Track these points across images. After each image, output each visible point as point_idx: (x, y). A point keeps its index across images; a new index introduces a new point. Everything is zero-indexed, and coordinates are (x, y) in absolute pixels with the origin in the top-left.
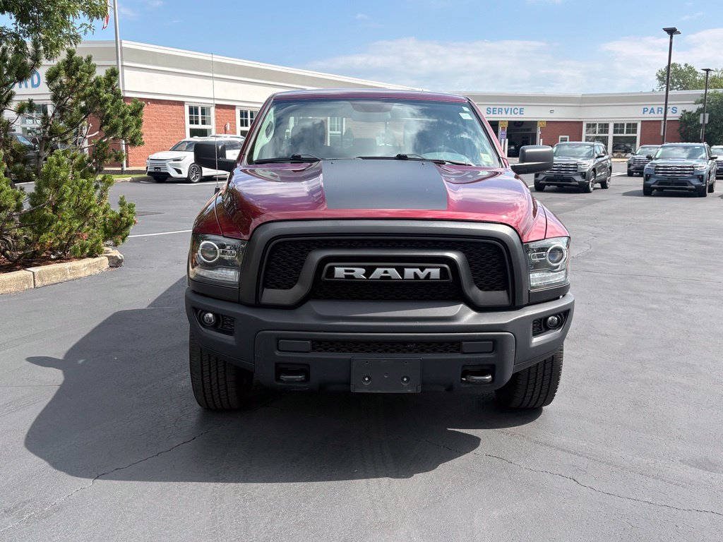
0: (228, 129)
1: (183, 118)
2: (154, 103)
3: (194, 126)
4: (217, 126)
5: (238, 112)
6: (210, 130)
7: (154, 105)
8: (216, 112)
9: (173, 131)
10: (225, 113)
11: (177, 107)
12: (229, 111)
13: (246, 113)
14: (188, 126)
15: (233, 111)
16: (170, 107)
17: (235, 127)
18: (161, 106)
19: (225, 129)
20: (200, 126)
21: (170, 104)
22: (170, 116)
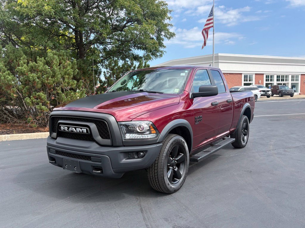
0: (260, 83)
1: (241, 79)
2: (230, 74)
3: (246, 82)
4: (255, 82)
5: (265, 76)
6: (252, 83)
7: (230, 75)
8: (255, 76)
9: (237, 84)
10: (259, 77)
11: (239, 75)
12: (261, 76)
13: (269, 76)
14: (243, 82)
15: (263, 76)
16: (236, 75)
17: (263, 82)
18: (233, 75)
19: (259, 83)
20: (248, 82)
21: (236, 74)
22: (236, 79)
